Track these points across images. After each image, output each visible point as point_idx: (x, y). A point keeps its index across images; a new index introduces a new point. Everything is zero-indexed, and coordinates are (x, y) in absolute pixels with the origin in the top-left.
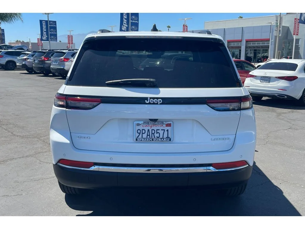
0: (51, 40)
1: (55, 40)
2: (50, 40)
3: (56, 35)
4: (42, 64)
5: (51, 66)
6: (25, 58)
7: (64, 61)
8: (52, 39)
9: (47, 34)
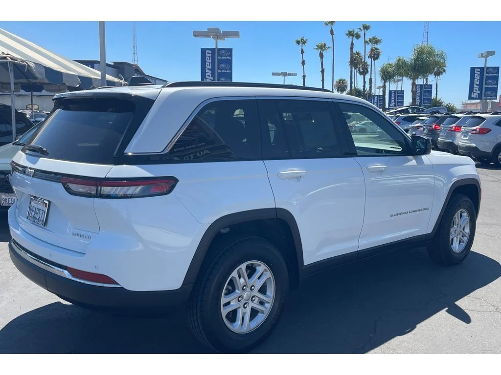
0: (486, 98)
1: (494, 98)
2: (484, 97)
3: (495, 90)
4: (431, 134)
5: (439, 139)
6: (417, 126)
7: (455, 130)
8: (487, 96)
9: (481, 89)
